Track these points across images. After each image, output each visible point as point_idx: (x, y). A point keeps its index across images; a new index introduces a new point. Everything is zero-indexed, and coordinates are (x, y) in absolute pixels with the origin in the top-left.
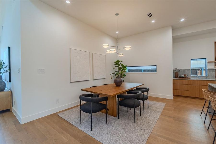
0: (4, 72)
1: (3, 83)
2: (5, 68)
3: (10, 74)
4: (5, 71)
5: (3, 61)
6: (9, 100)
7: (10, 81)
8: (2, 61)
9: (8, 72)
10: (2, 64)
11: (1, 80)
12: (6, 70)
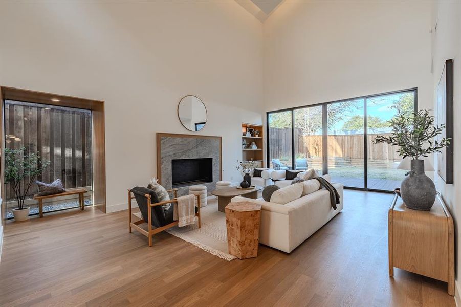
0: (429, 148)
1: (426, 185)
2: (433, 134)
3: (452, 155)
4: (434, 145)
5: (429, 115)
6: (446, 249)
7: (450, 180)
8: (426, 114)
9: (444, 149)
10: (426, 122)
11: (421, 174)
12: (437, 143)
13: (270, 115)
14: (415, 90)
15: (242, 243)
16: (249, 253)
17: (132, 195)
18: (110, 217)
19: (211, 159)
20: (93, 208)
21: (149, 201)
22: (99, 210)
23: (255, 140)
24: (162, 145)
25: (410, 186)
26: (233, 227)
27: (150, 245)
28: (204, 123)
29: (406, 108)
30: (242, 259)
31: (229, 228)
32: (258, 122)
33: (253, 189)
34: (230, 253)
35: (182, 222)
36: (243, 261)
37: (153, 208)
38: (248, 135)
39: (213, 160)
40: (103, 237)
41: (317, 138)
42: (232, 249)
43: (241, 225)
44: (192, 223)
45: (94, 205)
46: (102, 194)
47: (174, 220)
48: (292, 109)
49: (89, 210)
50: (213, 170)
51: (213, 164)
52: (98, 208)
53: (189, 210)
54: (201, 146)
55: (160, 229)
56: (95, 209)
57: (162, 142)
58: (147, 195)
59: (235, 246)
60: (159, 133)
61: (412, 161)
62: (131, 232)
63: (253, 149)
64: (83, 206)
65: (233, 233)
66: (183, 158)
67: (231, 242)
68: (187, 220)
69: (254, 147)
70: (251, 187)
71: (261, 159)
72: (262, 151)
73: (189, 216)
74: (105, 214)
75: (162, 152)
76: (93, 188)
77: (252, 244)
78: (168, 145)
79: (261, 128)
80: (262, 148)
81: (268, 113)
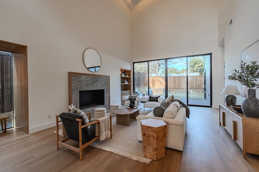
13: (135, 64)
14: (211, 54)
15: (156, 150)
16: (160, 156)
17: (60, 119)
18: (33, 137)
19: (104, 90)
20: (15, 130)
21: (80, 124)
22: (21, 132)
23: (126, 78)
24: (72, 81)
25: (250, 104)
26: (150, 139)
27: (80, 159)
28: (100, 67)
29: (192, 64)
30: (157, 160)
31: (145, 139)
32: (128, 68)
33: (137, 108)
34: (146, 157)
35: (103, 137)
36: (158, 162)
37: (82, 129)
38: (123, 75)
39: (105, 91)
40: (33, 157)
41: (153, 78)
42: (147, 154)
43: (157, 137)
44: (108, 136)
45: (15, 128)
46: (23, 119)
47: (96, 136)
48: (148, 61)
49: (11, 133)
50: (105, 97)
51: (105, 93)
52: (19, 130)
53: (107, 127)
54: (98, 82)
55: (86, 145)
56: (17, 132)
57: (72, 78)
58: (77, 120)
59: (151, 151)
60: (70, 72)
61: (248, 90)
62: (58, 149)
63: (126, 84)
64: (6, 129)
65: (149, 143)
66: (87, 90)
67: (147, 149)
68: (106, 134)
69: (126, 83)
70: (135, 108)
71: (130, 90)
72: (130, 84)
73: (107, 132)
74: (27, 135)
75: (72, 85)
76: (14, 114)
77: (162, 149)
78: (77, 81)
79: (130, 71)
80: (130, 83)
81: (134, 63)
